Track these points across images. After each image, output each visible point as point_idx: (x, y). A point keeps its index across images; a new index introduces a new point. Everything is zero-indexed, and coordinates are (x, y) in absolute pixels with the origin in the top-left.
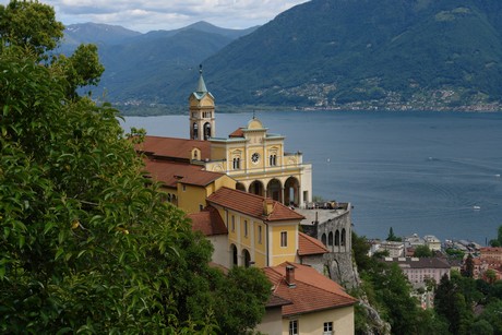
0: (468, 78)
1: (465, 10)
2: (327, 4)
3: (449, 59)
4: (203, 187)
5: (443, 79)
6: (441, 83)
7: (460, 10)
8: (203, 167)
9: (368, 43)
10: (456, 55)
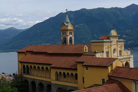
0: (84, 42)
1: (82, 25)
2: (47, 23)
3: (79, 37)
4: (106, 67)
5: (78, 42)
6: (77, 43)
7: (81, 24)
8: (94, 55)
9: (58, 33)
10: (81, 36)
